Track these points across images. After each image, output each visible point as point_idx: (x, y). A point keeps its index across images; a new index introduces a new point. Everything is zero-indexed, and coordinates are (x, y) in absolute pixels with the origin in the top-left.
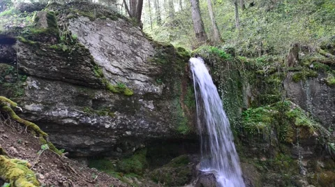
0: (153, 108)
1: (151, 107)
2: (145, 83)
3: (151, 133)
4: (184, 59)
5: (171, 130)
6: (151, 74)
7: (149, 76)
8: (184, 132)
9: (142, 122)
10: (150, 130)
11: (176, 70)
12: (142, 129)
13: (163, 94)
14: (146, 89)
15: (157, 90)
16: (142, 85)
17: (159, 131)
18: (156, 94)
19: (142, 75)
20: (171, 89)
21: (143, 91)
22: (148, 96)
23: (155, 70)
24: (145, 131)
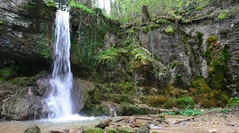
0: (21, 36)
2: (15, 19)
3: (16, 52)
4: (50, 8)
5: (34, 53)
6: (20, 13)
7: (19, 15)
8: (45, 57)
9: (8, 42)
10: (15, 50)
11: (42, 14)
12: (8, 47)
13: (29, 28)
14: (15, 23)
15: (25, 25)
16: (12, 19)
17: (24, 52)
18: (24, 28)
19: (13, 14)
20: (38, 27)
21: (12, 23)
22: (16, 28)
24: (11, 49)
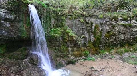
0: (9, 25)
1: (8, 25)
2: (5, 14)
3: (8, 37)
4: (25, 4)
5: (18, 36)
6: (8, 9)
7: (7, 10)
8: (24, 37)
9: (4, 32)
10: (8, 36)
11: (21, 9)
12: (3, 35)
13: (14, 20)
14: (6, 16)
15: (12, 17)
16: (4, 14)
17: (12, 36)
18: (11, 19)
19: (3, 9)
20: (19, 18)
21: (4, 17)
22: (6, 20)
23: (11, 8)
24: (5, 36)
